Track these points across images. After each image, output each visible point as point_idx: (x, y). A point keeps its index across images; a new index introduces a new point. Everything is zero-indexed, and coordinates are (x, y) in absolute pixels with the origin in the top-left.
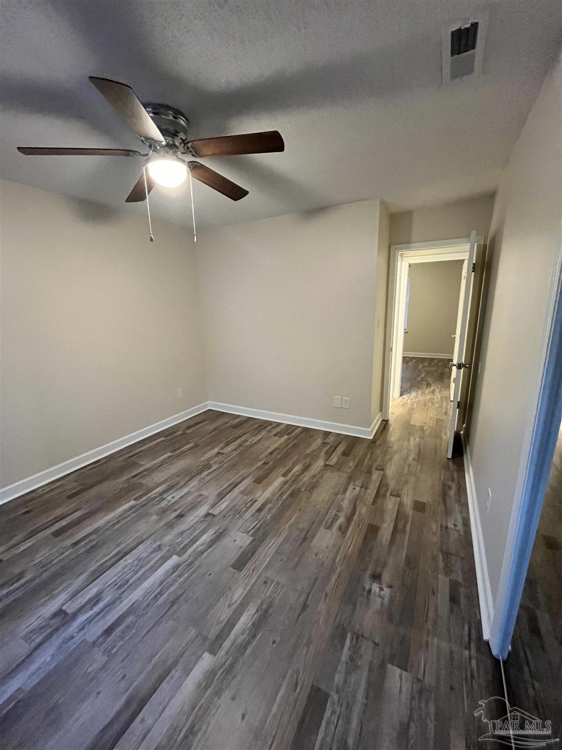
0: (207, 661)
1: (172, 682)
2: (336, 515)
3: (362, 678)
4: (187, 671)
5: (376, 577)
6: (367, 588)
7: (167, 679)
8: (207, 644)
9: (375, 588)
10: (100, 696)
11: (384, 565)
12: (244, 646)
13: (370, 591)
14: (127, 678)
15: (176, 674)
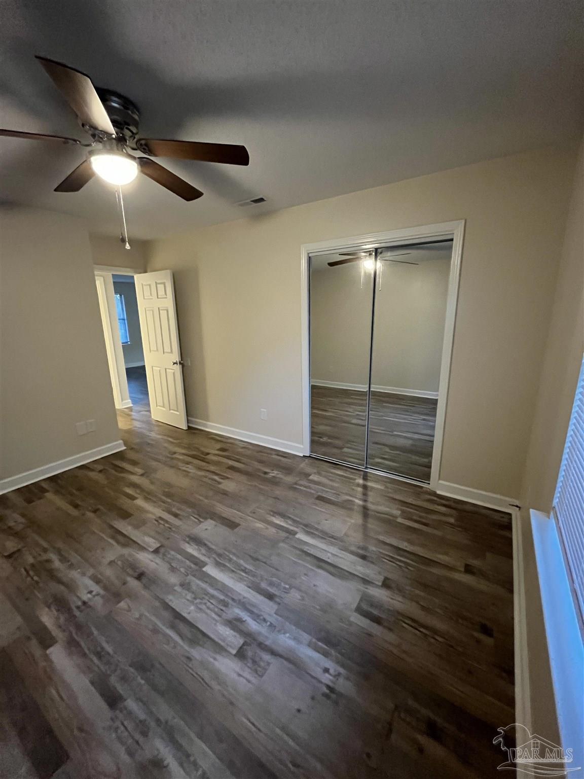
0: (301, 536)
1: (310, 549)
3: (312, 485)
4: (306, 543)
7: (309, 552)
8: (291, 536)
10: (316, 584)
12: (294, 521)
14: (306, 572)
15: (306, 548)
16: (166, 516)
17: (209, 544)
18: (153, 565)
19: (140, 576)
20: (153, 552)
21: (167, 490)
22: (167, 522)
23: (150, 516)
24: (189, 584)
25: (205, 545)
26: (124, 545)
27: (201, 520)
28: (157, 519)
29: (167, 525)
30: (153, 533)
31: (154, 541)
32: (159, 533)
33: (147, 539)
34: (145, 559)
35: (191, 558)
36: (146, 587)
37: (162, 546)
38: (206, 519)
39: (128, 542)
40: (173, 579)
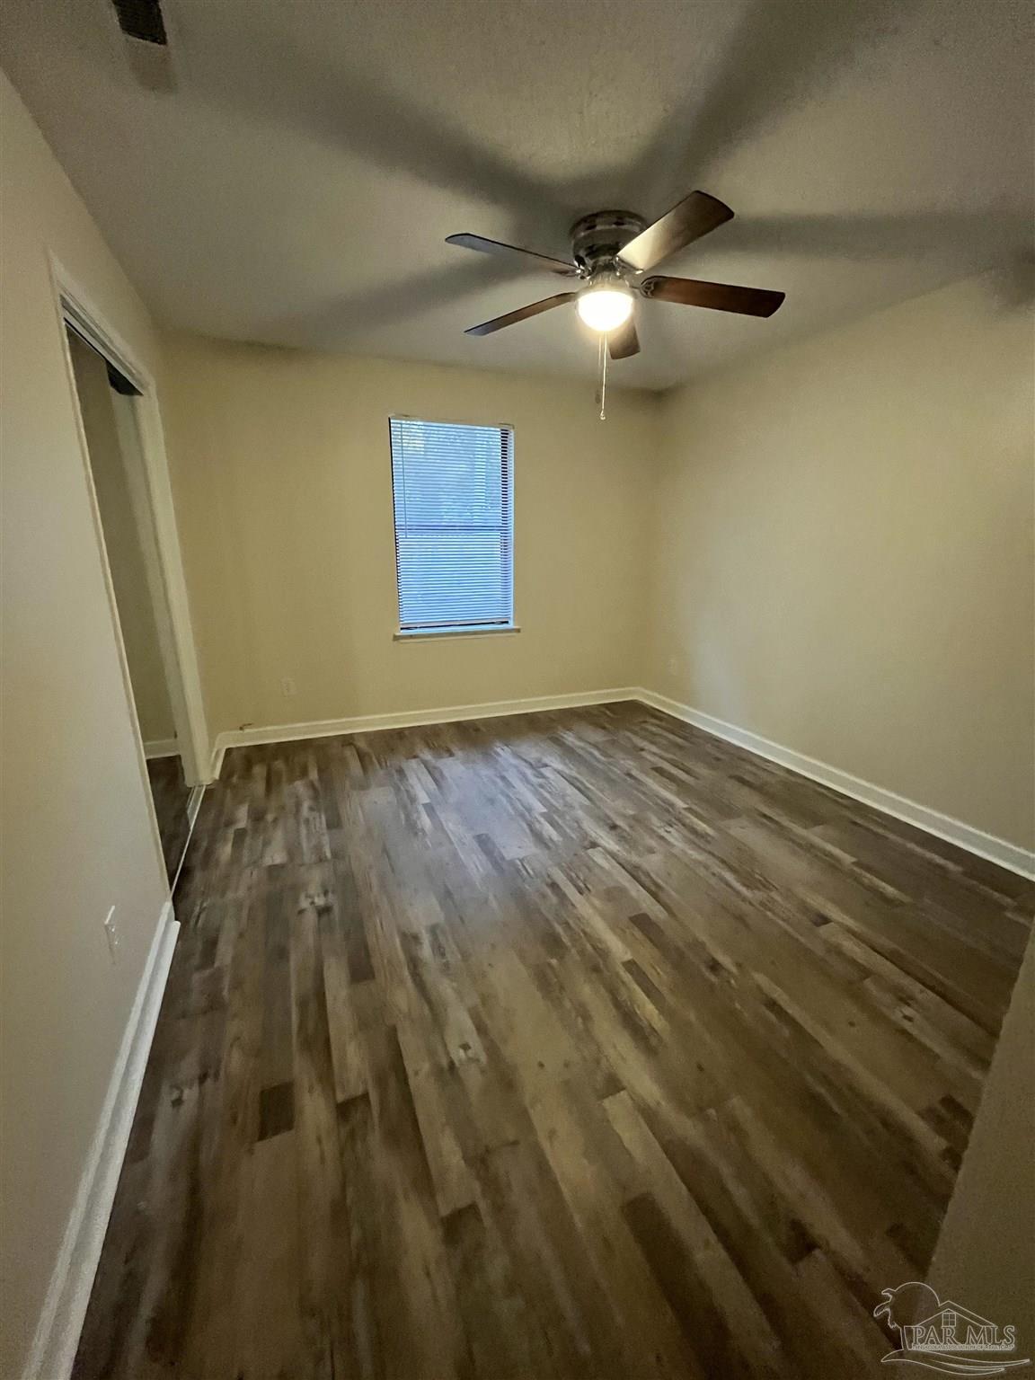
2: (443, 955)
5: (324, 911)
6: (330, 895)
9: (320, 901)
11: (319, 931)
13: (326, 893)
16: (571, 891)
17: (528, 831)
18: (602, 833)
19: (614, 827)
20: (599, 846)
21: (554, 962)
22: (571, 879)
23: (597, 902)
24: (565, 806)
25: (532, 830)
26: (637, 867)
27: (519, 863)
28: (587, 892)
29: (573, 875)
30: (597, 870)
31: (595, 859)
32: (589, 868)
33: (606, 865)
34: (608, 841)
35: (553, 824)
36: (609, 818)
37: (586, 848)
38: (512, 863)
39: (634, 872)
40: (580, 813)
